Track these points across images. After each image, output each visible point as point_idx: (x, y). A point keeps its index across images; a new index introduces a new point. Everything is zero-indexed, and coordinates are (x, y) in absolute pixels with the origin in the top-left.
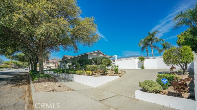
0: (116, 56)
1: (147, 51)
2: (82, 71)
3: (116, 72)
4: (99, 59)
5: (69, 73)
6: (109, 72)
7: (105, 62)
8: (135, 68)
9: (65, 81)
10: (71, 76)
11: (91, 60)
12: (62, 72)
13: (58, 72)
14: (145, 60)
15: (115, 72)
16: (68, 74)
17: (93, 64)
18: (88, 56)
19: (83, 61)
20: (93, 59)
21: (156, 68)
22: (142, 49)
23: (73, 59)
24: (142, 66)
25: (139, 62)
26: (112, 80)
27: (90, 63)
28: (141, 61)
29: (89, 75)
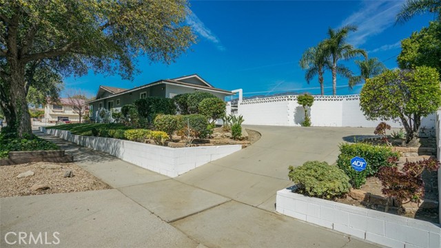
0: (240, 91)
1: (321, 80)
2: (141, 131)
3: (236, 134)
4: (192, 98)
5: (109, 137)
6: (217, 133)
7: (208, 106)
8: (286, 125)
9: (93, 159)
10: (113, 144)
11: (172, 100)
12: (90, 132)
13: (82, 132)
14: (315, 102)
15: (233, 134)
16: (105, 139)
17: (178, 110)
18: (164, 88)
19: (150, 104)
20: (176, 98)
21: (340, 124)
22: (309, 75)
23: (125, 97)
24: (306, 118)
25: (298, 108)
26: (221, 156)
27: (168, 108)
28: (304, 105)
29: (158, 141)
